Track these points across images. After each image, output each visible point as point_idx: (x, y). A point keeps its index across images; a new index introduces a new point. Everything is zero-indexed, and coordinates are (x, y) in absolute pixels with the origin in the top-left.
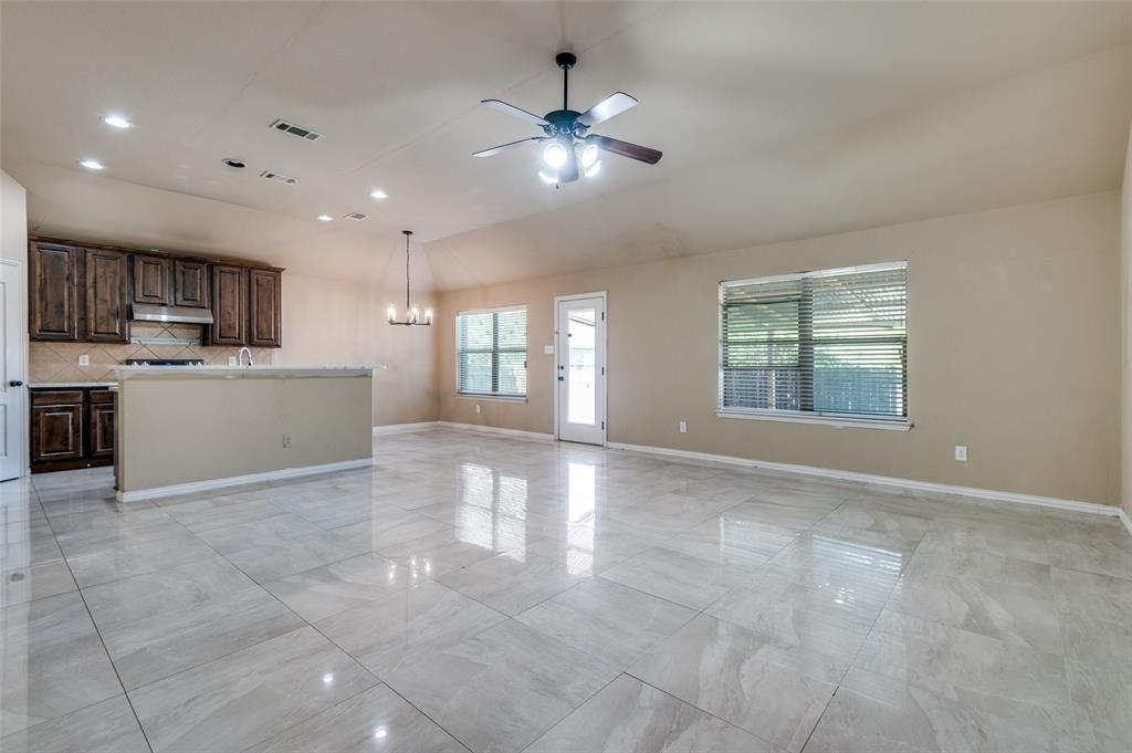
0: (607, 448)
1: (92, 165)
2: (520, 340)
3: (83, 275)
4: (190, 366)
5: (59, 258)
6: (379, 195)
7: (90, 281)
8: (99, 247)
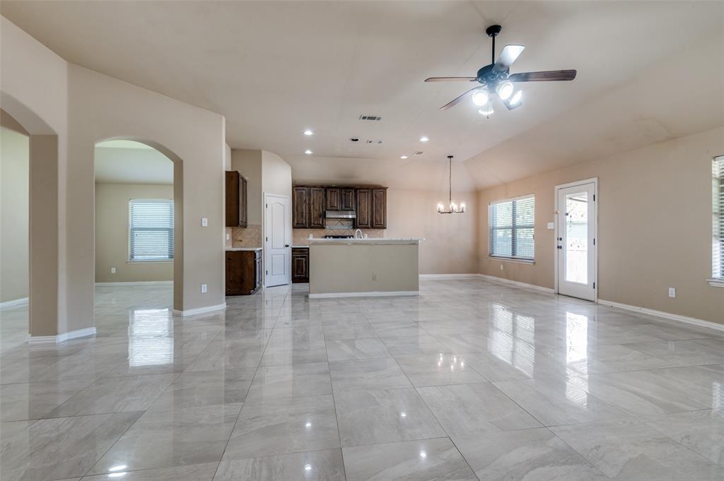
0: (597, 304)
1: (308, 152)
2: (531, 220)
3: (310, 200)
4: (348, 239)
5: (302, 193)
6: (424, 139)
7: (312, 202)
8: (315, 187)
